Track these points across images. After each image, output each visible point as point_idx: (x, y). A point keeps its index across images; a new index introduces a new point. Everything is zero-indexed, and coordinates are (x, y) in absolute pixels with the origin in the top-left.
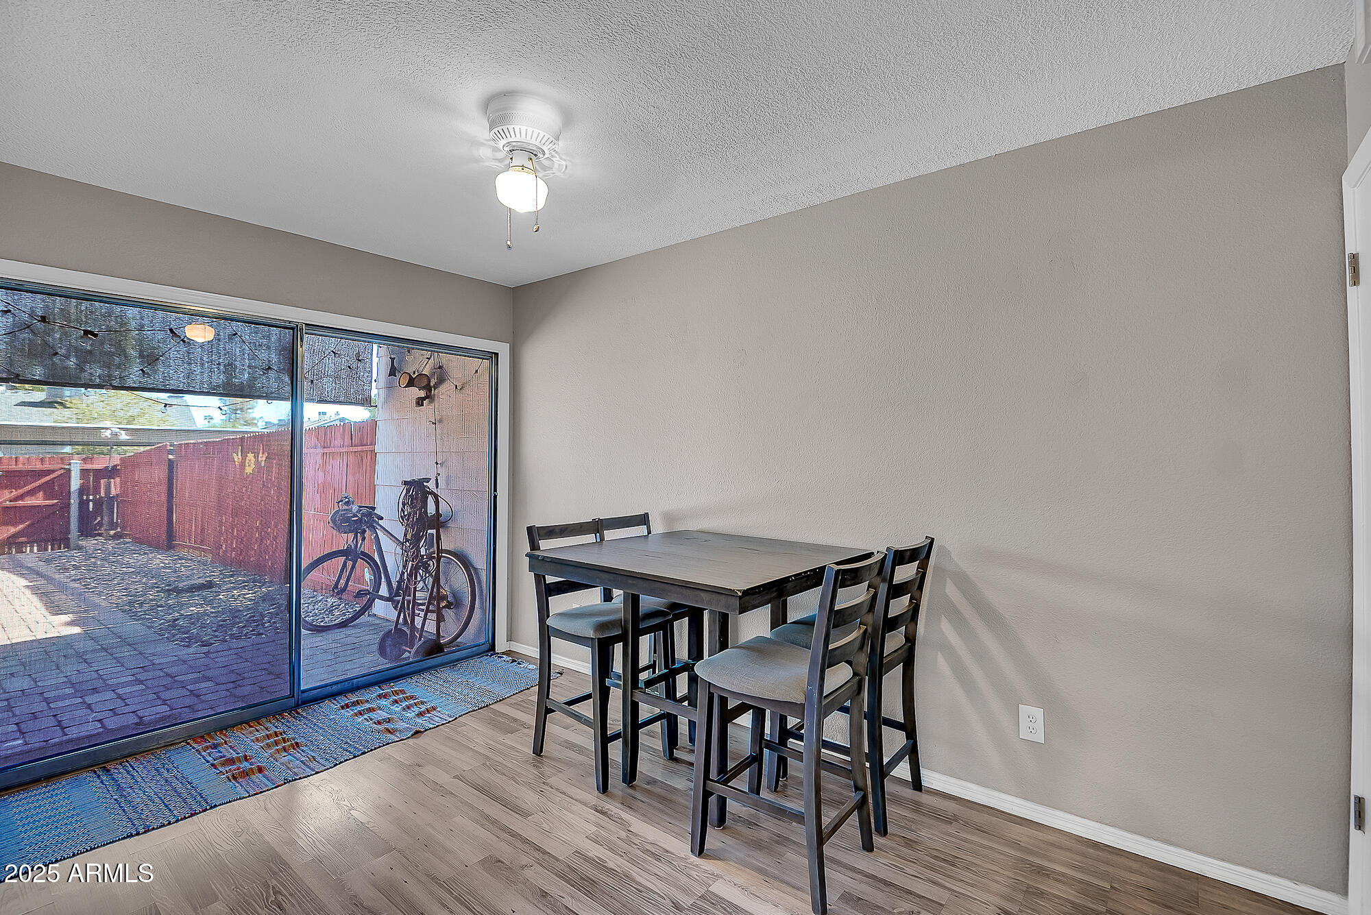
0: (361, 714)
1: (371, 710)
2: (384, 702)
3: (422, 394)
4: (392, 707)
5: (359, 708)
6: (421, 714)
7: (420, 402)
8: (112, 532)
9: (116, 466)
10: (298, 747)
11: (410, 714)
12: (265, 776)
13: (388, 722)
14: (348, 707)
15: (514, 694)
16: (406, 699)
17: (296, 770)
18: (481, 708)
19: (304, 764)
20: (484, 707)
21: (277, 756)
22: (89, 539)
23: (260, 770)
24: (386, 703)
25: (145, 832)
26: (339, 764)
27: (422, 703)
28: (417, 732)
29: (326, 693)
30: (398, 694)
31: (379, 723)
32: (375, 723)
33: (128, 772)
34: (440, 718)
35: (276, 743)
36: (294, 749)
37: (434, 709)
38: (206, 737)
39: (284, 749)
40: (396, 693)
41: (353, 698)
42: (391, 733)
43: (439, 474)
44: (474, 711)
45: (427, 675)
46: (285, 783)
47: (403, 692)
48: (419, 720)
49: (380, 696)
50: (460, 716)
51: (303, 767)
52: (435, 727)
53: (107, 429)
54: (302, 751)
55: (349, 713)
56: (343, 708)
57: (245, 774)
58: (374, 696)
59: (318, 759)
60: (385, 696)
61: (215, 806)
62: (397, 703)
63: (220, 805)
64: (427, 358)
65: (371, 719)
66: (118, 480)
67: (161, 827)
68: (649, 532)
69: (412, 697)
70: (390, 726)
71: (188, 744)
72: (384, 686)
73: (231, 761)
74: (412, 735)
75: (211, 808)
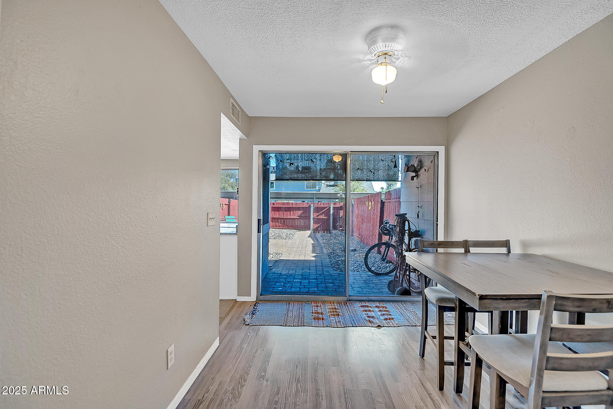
0: (366, 311)
1: (370, 311)
2: (377, 309)
3: (414, 174)
4: (378, 312)
5: (366, 309)
6: (386, 319)
7: (412, 178)
8: (341, 229)
9: (342, 206)
10: (338, 315)
11: (382, 318)
12: (323, 322)
13: (373, 318)
14: (363, 307)
15: (432, 325)
16: (385, 311)
17: (332, 324)
18: (412, 326)
19: (336, 322)
20: (414, 326)
21: (331, 316)
22: (335, 230)
23: (323, 319)
24: (377, 310)
25: (285, 326)
26: (346, 327)
27: (390, 315)
28: (379, 326)
29: (359, 299)
30: (384, 308)
31: (369, 317)
32: (367, 316)
33: (293, 306)
34: (393, 324)
35: (333, 312)
36: (337, 316)
37: (393, 319)
38: (317, 302)
39: (334, 314)
40: (383, 307)
41: (367, 304)
42: (370, 323)
43: (419, 212)
44: (408, 326)
45: (400, 304)
46: (326, 327)
47: (386, 308)
48: (384, 322)
49: (376, 307)
50: (401, 326)
51: (335, 323)
52: (388, 327)
53: (339, 193)
54: (339, 318)
55: (363, 309)
56: (361, 306)
57: (318, 319)
58: (374, 305)
59: (341, 322)
60: (378, 307)
61: (304, 326)
62: (381, 311)
63: (306, 326)
64: (416, 158)
65: (367, 314)
66: (343, 211)
67: (289, 326)
68: (509, 251)
69: (387, 311)
70: (371, 319)
71: (312, 303)
72: (381, 303)
73: (318, 313)
74: (377, 326)
75: (303, 326)
